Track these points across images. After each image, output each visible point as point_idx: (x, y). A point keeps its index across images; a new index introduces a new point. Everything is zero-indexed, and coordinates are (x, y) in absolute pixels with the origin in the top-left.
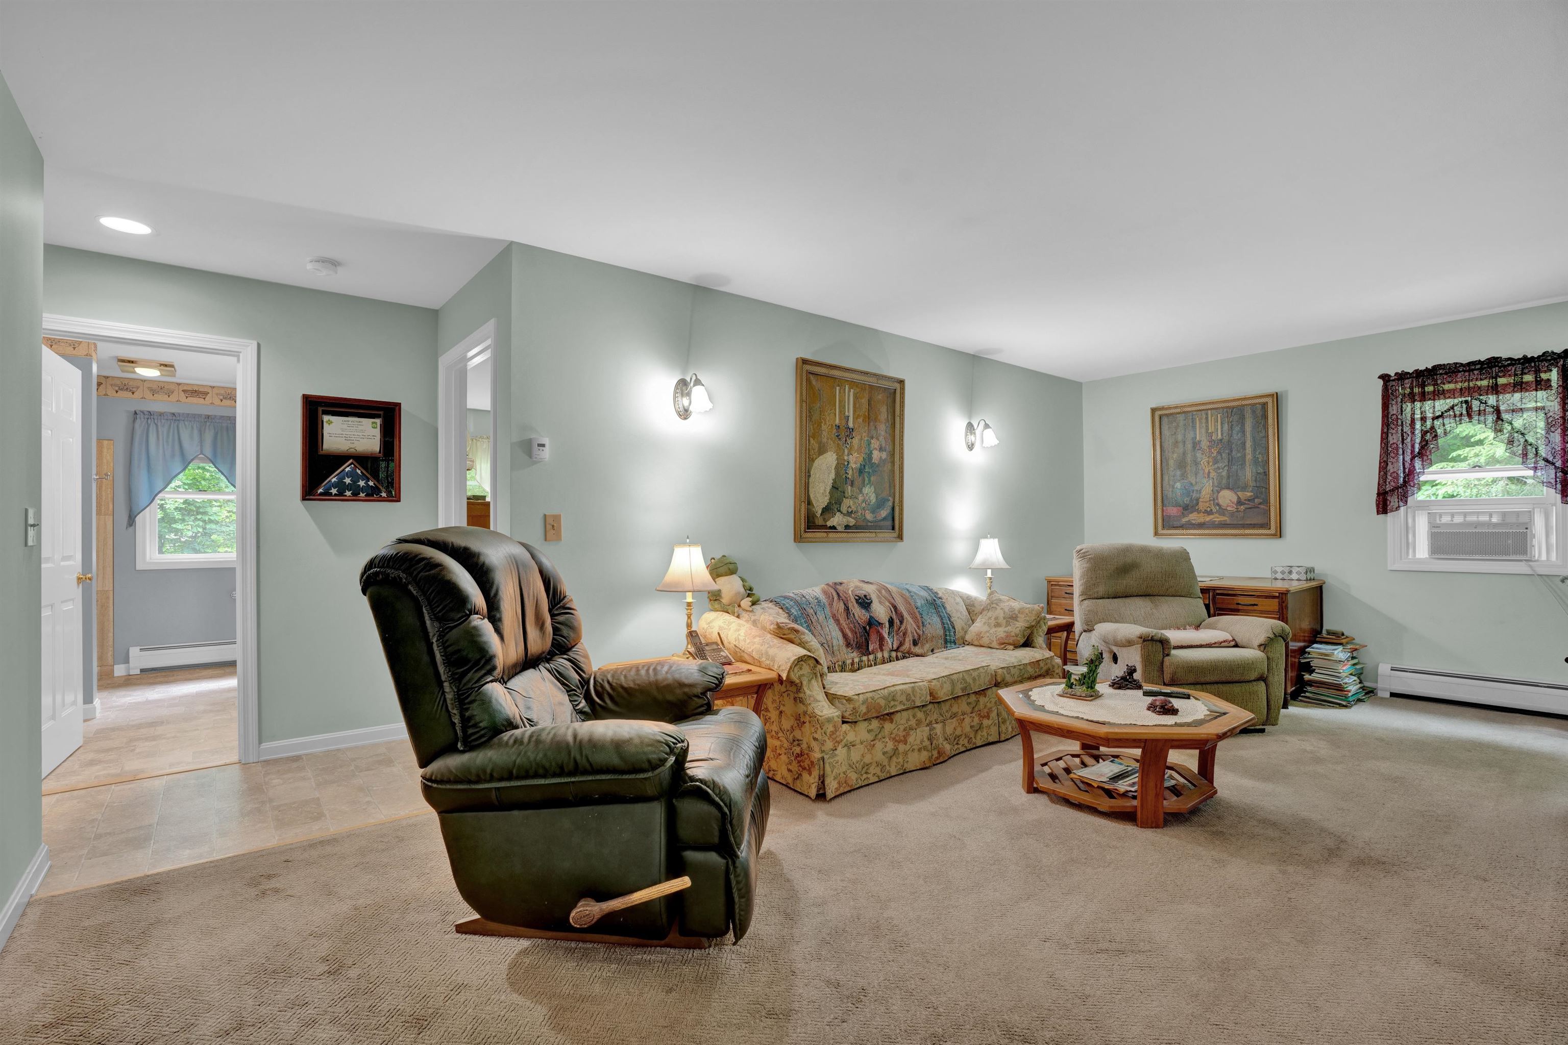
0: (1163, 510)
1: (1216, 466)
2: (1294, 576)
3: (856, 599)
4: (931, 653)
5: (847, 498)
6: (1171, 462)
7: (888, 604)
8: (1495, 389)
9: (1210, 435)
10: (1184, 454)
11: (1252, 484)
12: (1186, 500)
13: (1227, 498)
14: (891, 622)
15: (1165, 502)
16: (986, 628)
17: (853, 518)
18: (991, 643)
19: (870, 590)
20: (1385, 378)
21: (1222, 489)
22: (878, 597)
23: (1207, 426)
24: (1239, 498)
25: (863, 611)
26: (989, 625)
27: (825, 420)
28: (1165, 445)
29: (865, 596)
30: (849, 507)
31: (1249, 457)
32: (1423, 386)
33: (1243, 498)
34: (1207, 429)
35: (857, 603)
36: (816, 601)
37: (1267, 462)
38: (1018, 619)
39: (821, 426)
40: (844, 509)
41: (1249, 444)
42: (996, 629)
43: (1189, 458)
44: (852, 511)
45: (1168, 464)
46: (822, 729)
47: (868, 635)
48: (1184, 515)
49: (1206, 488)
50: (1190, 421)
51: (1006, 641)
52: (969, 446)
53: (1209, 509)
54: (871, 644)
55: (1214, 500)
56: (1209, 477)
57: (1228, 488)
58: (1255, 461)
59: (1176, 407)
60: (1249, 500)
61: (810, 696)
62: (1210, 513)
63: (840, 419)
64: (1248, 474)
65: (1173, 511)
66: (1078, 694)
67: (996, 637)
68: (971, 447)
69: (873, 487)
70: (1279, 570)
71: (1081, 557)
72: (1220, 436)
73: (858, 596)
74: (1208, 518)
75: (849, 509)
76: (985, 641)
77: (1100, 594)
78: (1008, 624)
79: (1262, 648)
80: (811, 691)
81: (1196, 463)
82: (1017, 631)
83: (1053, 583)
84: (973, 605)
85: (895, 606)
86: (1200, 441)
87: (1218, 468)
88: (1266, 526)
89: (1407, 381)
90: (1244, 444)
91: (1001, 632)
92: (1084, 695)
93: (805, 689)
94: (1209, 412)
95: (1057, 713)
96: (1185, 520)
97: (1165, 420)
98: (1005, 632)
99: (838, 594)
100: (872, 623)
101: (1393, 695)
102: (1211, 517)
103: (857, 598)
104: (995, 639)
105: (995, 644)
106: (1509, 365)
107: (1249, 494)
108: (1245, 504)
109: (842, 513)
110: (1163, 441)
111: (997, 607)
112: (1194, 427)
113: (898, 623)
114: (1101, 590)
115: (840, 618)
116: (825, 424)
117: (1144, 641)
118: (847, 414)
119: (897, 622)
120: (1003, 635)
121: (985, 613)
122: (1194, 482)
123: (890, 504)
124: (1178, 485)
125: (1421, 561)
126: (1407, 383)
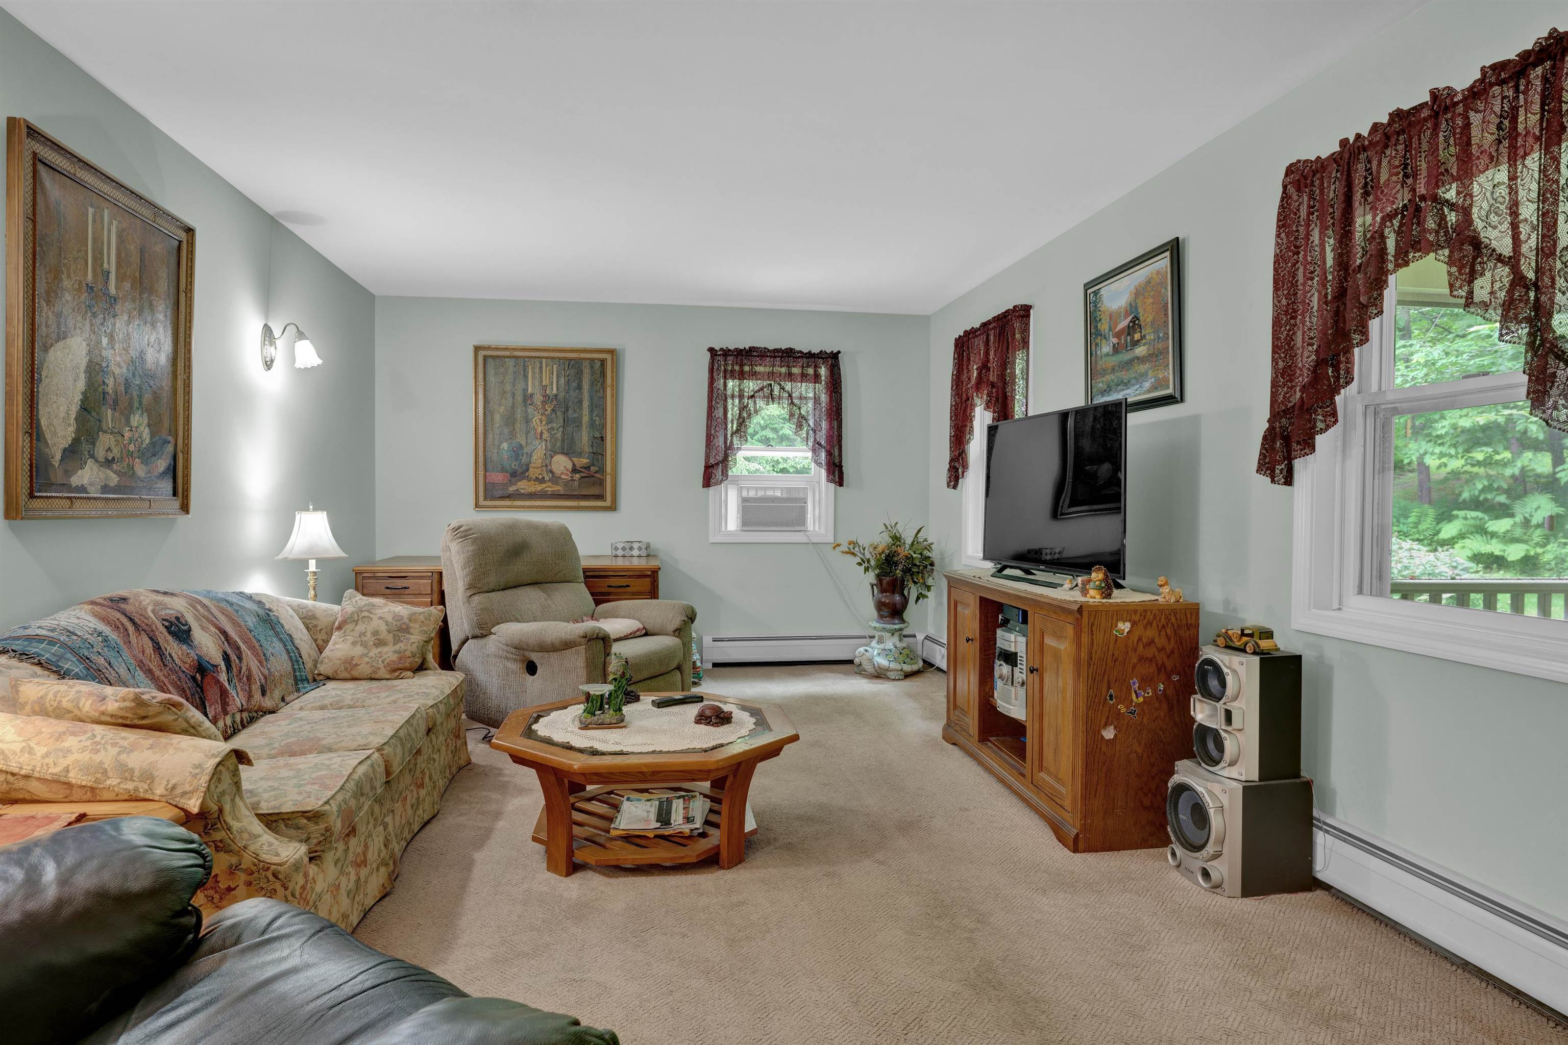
0: (485, 477)
1: (550, 426)
2: (636, 552)
3: (166, 627)
4: (283, 704)
5: (106, 432)
6: (497, 418)
7: (213, 629)
8: (790, 376)
9: (544, 388)
10: (513, 406)
11: (587, 449)
12: (514, 465)
13: (561, 464)
14: (226, 658)
15: (489, 467)
16: (358, 650)
17: (115, 472)
18: (375, 672)
19: (178, 606)
20: (711, 350)
21: (556, 453)
22: (197, 619)
23: (541, 378)
24: (574, 465)
25: (184, 647)
26: (364, 644)
27: (68, 270)
28: (491, 395)
29: (177, 618)
30: (109, 449)
31: (585, 419)
32: (742, 365)
33: (578, 467)
34: (541, 382)
35: (170, 633)
36: (100, 639)
37: (604, 426)
38: (411, 631)
39: (61, 280)
40: (100, 453)
41: (586, 404)
42: (379, 650)
43: (519, 414)
44: (113, 459)
45: (492, 419)
46: (286, 889)
47: (202, 691)
48: (512, 484)
49: (538, 452)
50: (522, 368)
51: (401, 666)
52: (266, 362)
53: (540, 477)
54: (210, 706)
55: (546, 466)
56: (541, 438)
57: (563, 453)
58: (592, 424)
59: (506, 349)
60: (585, 468)
61: (241, 832)
62: (542, 481)
63: (95, 274)
64: (584, 438)
65: (498, 477)
66: (607, 721)
67: (383, 662)
68: (269, 364)
69: (145, 414)
70: (620, 546)
71: (461, 537)
72: (555, 391)
73: (166, 620)
74: (539, 488)
75: (109, 453)
76: (364, 669)
77: (491, 587)
78: (397, 640)
79: (677, 633)
80: (238, 820)
81: (527, 421)
82: (414, 648)
83: (365, 575)
84: (314, 617)
85: (225, 632)
86: (532, 395)
87: (552, 428)
88: (601, 497)
89: (729, 358)
90: (580, 402)
91: (389, 653)
92: (614, 721)
93: (229, 819)
94: (544, 360)
95: (621, 753)
96: (512, 489)
97: (491, 363)
98: (395, 652)
99: (131, 620)
100: (202, 669)
101: (715, 665)
102: (544, 485)
103: (166, 624)
104: (381, 665)
105: (383, 673)
106: (799, 357)
107: (585, 461)
108: (580, 472)
109: (96, 461)
110: (488, 388)
111: (371, 616)
112: (526, 377)
113: (237, 661)
114: (492, 580)
115: (151, 667)
116: (69, 277)
117: (589, 641)
118: (105, 265)
119: (233, 657)
120: (394, 657)
121: (349, 627)
122: (523, 443)
123: (170, 448)
124: (505, 446)
125: (731, 534)
126: (730, 359)
